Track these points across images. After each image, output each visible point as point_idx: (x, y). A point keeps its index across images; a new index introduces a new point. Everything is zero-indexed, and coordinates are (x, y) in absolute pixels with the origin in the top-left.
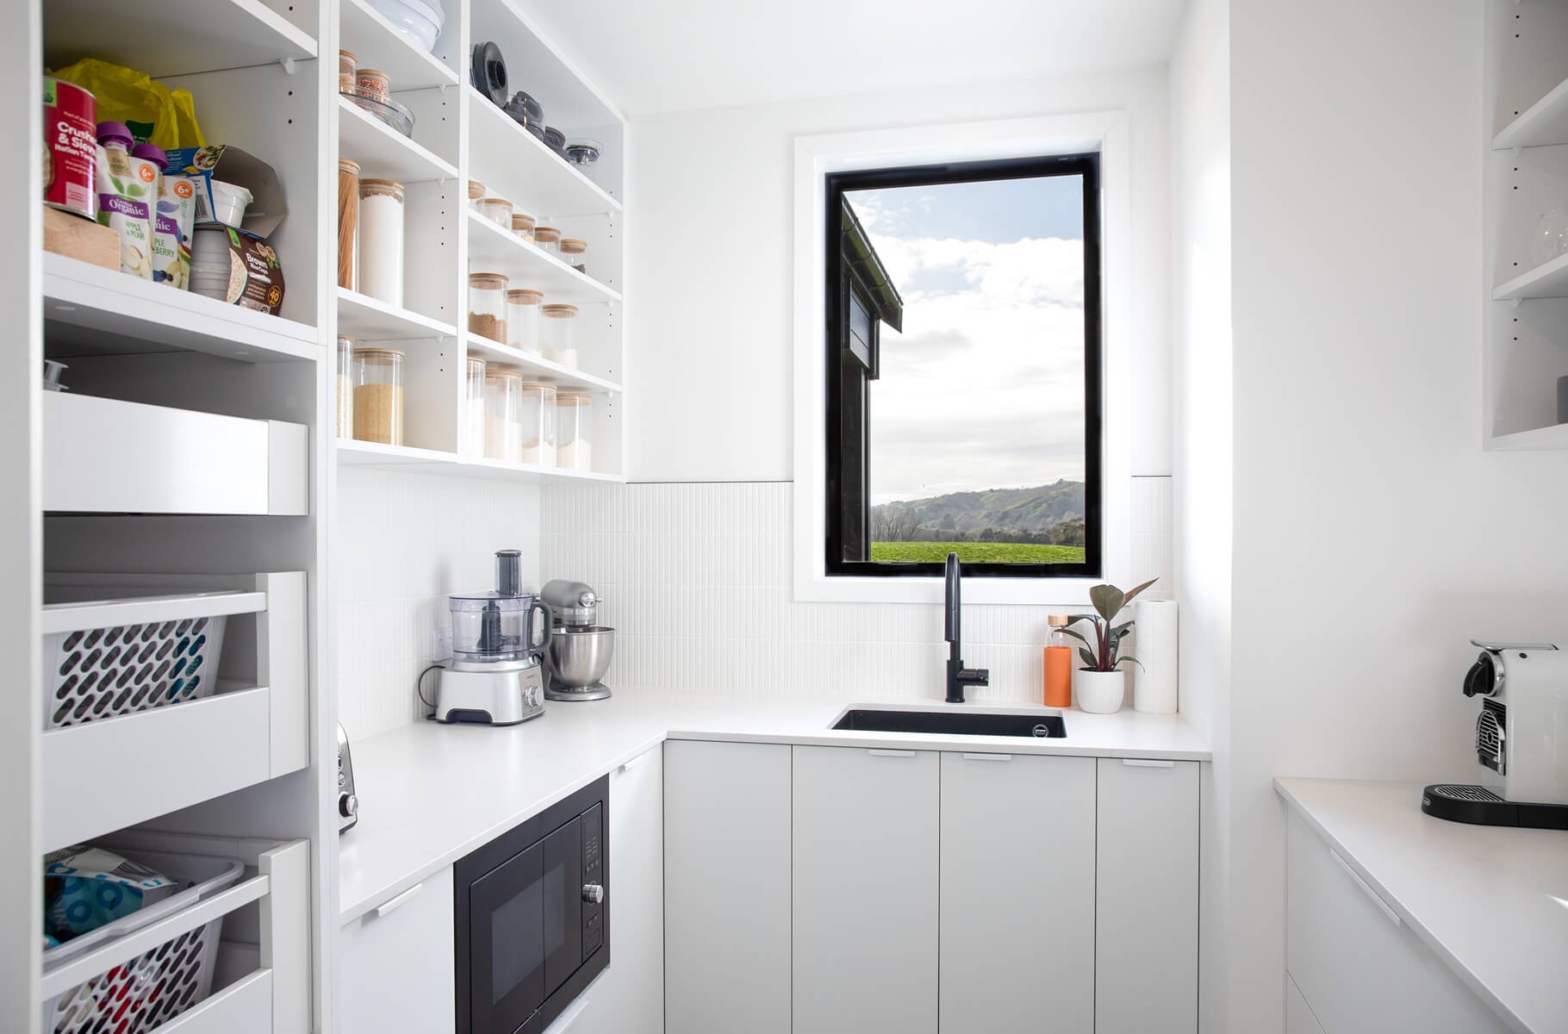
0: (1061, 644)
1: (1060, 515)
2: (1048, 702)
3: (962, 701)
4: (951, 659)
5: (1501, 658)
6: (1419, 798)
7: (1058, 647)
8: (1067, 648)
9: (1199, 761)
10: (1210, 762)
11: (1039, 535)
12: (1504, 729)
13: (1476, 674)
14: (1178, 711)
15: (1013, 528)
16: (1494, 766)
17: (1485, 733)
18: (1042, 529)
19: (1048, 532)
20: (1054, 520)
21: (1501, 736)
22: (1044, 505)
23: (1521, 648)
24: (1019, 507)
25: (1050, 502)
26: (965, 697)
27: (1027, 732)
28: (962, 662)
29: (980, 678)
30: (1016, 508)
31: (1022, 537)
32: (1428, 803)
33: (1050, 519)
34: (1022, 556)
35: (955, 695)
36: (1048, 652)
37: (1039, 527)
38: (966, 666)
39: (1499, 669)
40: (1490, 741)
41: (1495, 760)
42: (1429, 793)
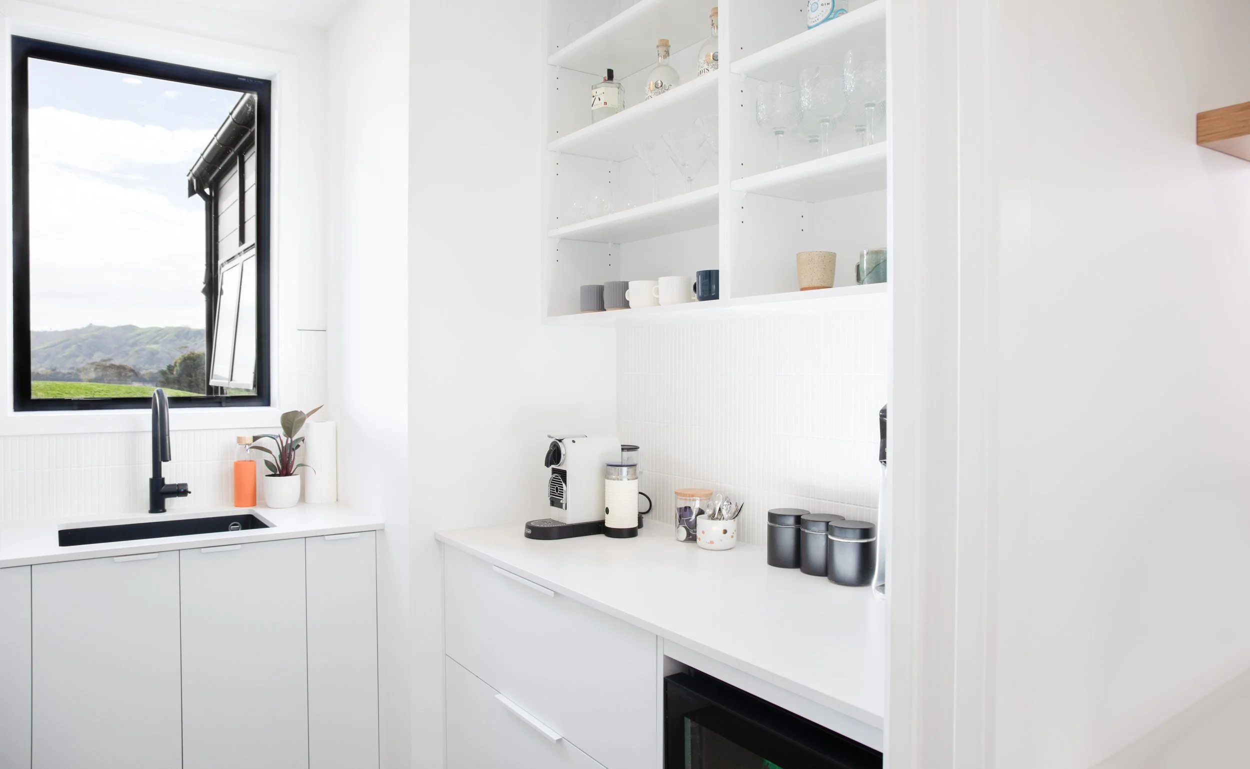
0: (248, 458)
1: (90, 356)
2: (238, 503)
3: (164, 511)
4: (154, 477)
5: (563, 444)
6: (522, 530)
7: (245, 461)
8: (253, 461)
9: (375, 530)
10: (383, 530)
11: (69, 373)
12: (566, 484)
13: (550, 455)
14: (337, 500)
15: (41, 367)
16: (560, 506)
17: (554, 488)
18: (72, 368)
19: (78, 370)
20: (84, 360)
21: (564, 488)
22: (74, 346)
23: (573, 437)
24: (46, 348)
25: (79, 344)
26: (166, 507)
27: (226, 529)
28: (163, 479)
29: (181, 491)
30: (45, 348)
31: (51, 376)
32: (530, 532)
33: (79, 359)
34: (54, 392)
35: (157, 505)
36: (238, 466)
37: (68, 366)
38: (167, 482)
39: (563, 452)
40: (557, 492)
41: (561, 501)
42: (528, 526)
